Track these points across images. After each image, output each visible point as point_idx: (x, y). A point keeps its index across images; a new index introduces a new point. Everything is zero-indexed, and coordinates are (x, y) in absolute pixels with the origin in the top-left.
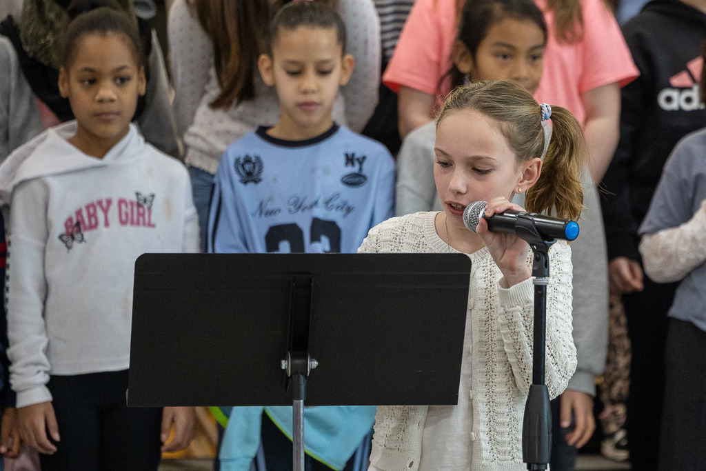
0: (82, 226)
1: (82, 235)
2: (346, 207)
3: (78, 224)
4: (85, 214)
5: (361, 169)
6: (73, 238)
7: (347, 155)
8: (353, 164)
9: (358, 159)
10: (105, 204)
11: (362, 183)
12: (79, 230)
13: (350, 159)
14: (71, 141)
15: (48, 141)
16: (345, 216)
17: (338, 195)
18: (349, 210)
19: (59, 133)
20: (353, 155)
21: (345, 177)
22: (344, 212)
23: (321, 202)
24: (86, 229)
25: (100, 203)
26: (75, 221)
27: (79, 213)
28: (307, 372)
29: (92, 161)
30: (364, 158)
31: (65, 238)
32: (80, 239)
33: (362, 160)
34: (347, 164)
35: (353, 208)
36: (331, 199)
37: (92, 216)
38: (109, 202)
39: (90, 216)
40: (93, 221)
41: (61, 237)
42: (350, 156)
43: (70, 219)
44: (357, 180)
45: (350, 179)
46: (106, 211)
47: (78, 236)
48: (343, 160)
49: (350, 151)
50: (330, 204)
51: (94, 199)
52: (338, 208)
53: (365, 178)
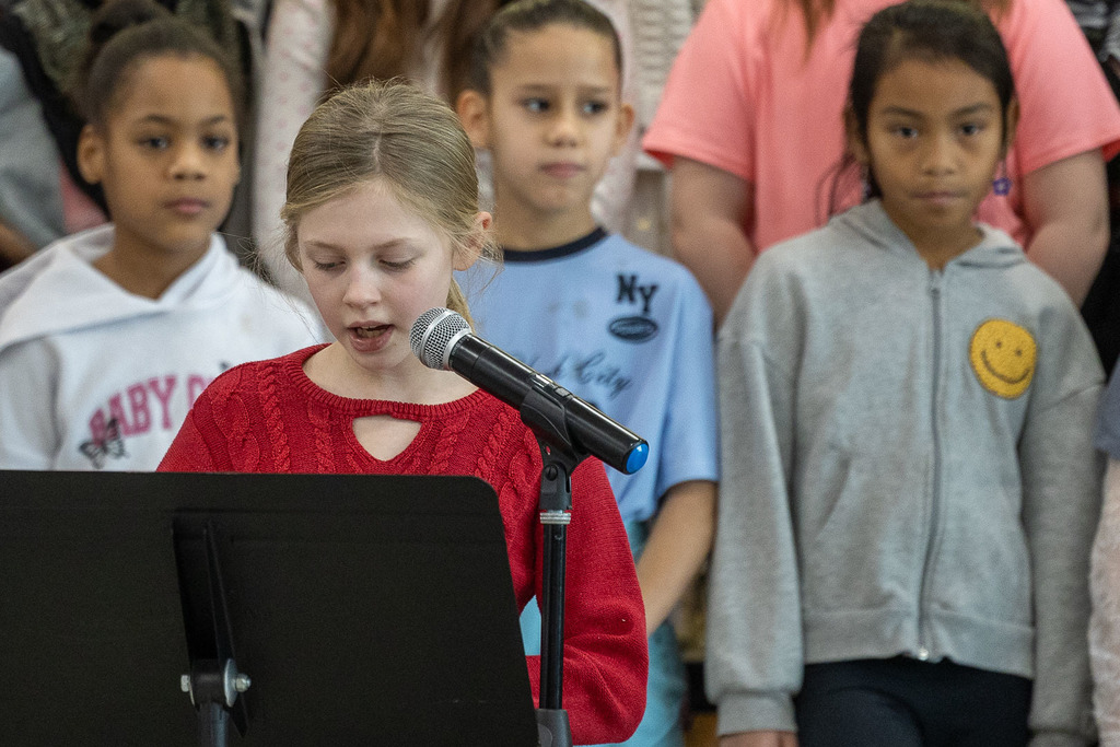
0: (121, 427)
1: (121, 445)
2: (615, 378)
3: (114, 422)
4: (126, 404)
5: (646, 309)
6: (105, 450)
7: (621, 278)
8: (632, 299)
9: (642, 289)
10: (162, 386)
11: (649, 335)
12: (115, 435)
13: (627, 288)
14: (99, 265)
15: (55, 267)
16: (613, 395)
17: (601, 355)
18: (621, 385)
19: (75, 251)
20: (634, 278)
21: (614, 323)
22: (612, 388)
23: (567, 367)
24: (128, 432)
25: (154, 384)
26: (107, 417)
27: (115, 402)
28: (225, 698)
29: (139, 304)
30: (654, 288)
31: (91, 448)
32: (116, 451)
33: (649, 293)
34: (620, 299)
35: (629, 381)
36: (588, 362)
37: (141, 407)
38: (171, 382)
39: (136, 408)
40: (141, 418)
41: (83, 447)
42: (628, 280)
43: (99, 414)
44: (638, 329)
45: (624, 328)
46: (164, 399)
47: (113, 446)
48: (613, 288)
49: (628, 270)
50: (586, 371)
51: (142, 377)
52: (599, 380)
53: (654, 326)
